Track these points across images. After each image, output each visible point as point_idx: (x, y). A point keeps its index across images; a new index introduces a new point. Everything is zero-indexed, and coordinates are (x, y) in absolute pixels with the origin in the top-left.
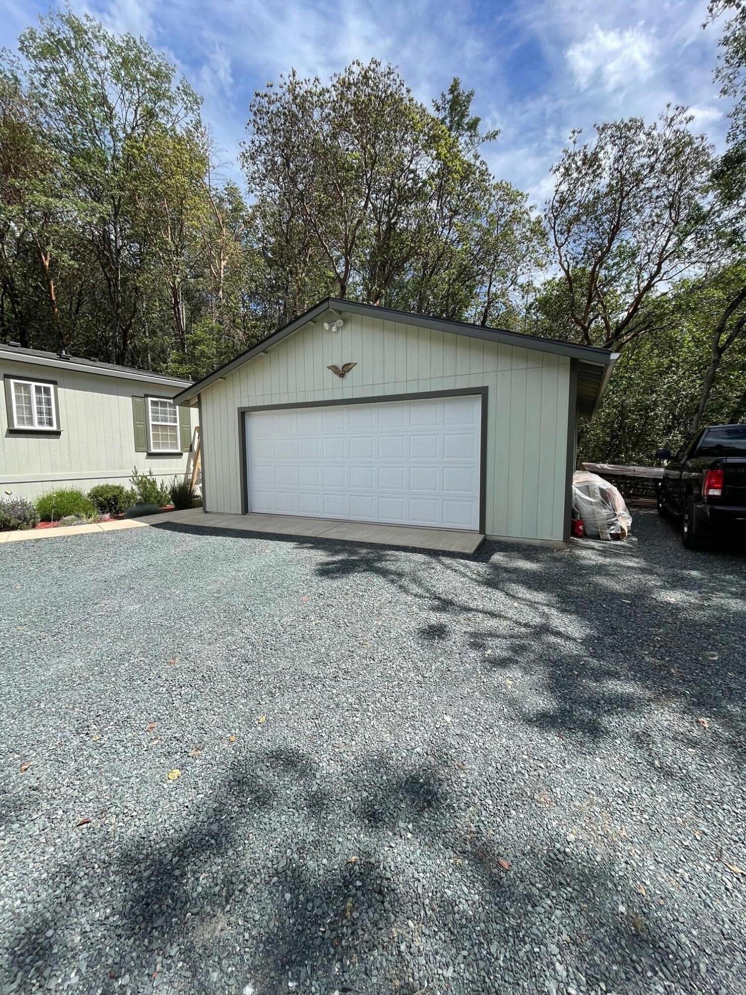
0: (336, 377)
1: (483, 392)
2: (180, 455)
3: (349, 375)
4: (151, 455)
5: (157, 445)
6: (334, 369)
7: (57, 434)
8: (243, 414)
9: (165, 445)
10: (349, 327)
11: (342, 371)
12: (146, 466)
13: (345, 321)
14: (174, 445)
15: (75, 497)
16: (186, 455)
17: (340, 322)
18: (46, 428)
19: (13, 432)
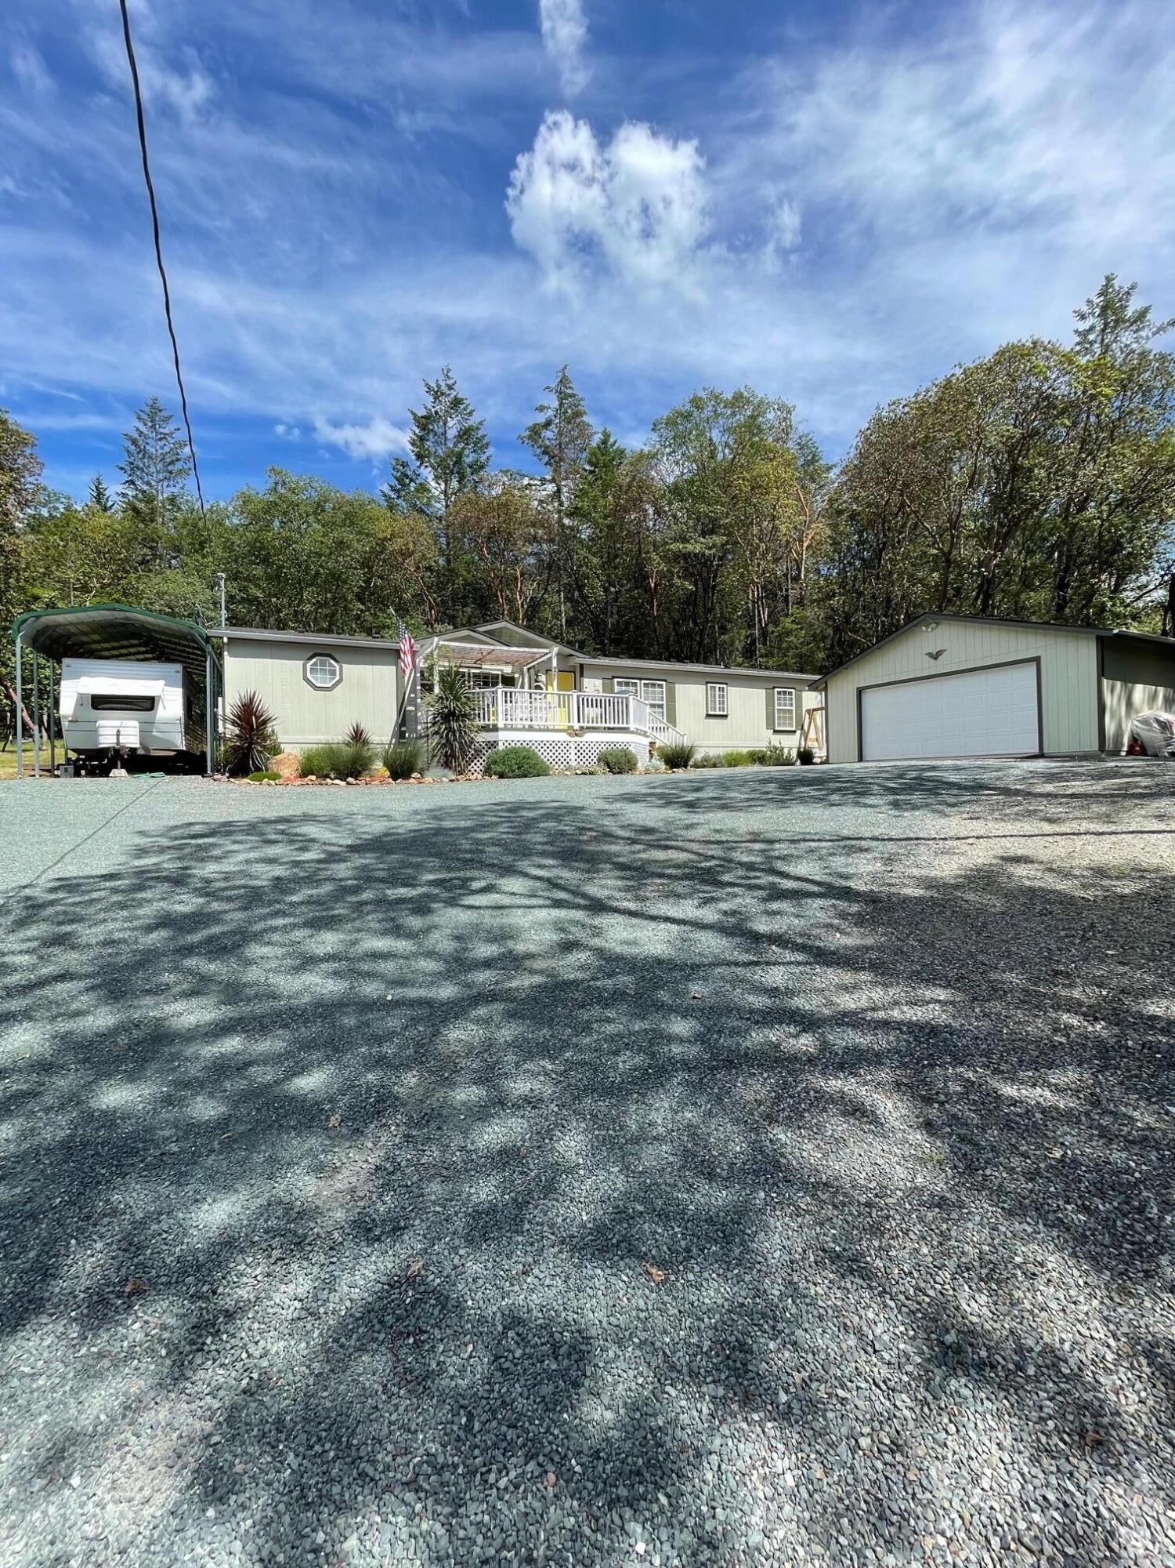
0: (932, 660)
1: (1037, 660)
2: (794, 732)
3: (940, 658)
4: (776, 732)
5: (779, 724)
6: (930, 655)
7: (726, 716)
8: (860, 692)
9: (785, 725)
10: (940, 627)
11: (935, 656)
12: (777, 740)
13: (937, 624)
14: (791, 725)
15: (741, 755)
16: (799, 732)
17: (934, 625)
18: (721, 713)
19: (708, 716)
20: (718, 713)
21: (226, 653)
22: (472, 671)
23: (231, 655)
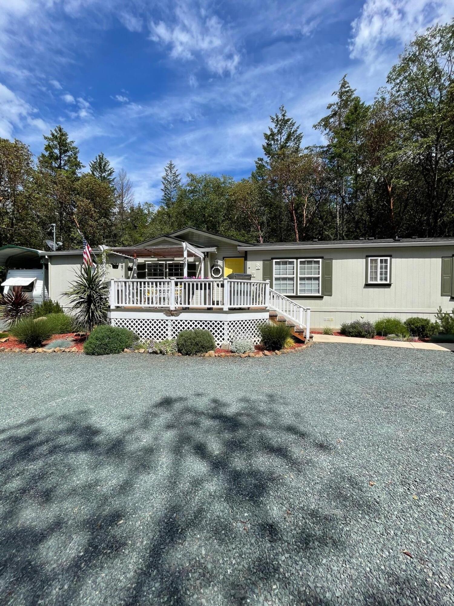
7: (388, 285)
12: (449, 306)
15: (397, 323)
18: (384, 282)
19: (367, 285)
20: (379, 282)
21: (49, 263)
22: (168, 262)
23: (52, 264)
